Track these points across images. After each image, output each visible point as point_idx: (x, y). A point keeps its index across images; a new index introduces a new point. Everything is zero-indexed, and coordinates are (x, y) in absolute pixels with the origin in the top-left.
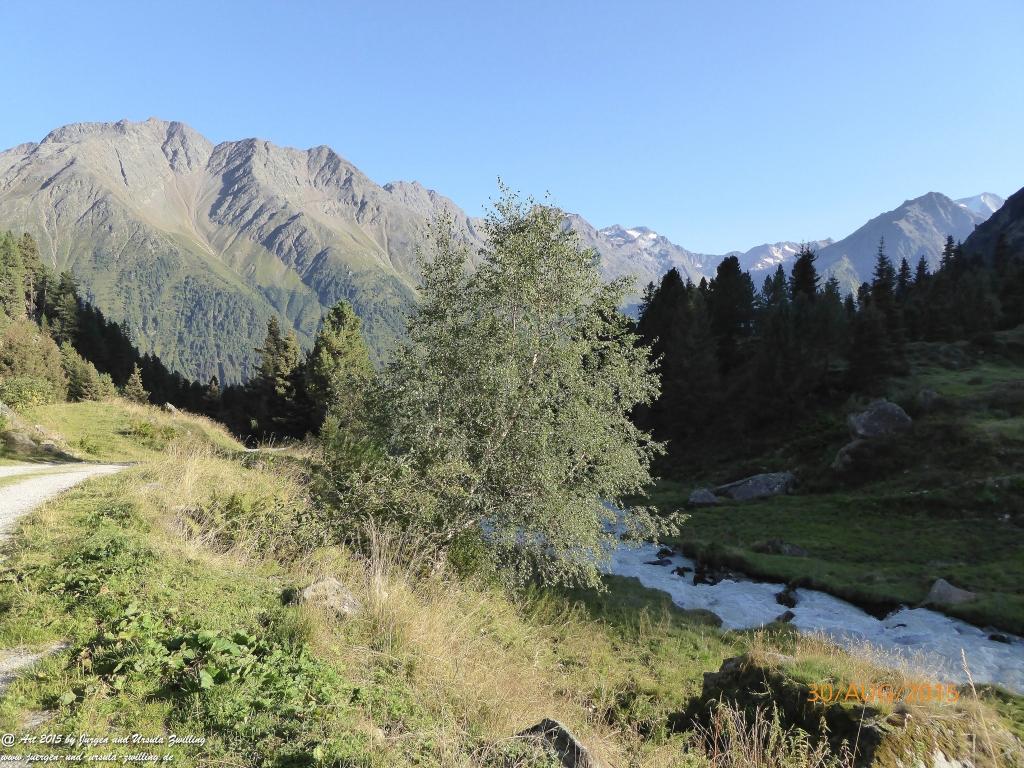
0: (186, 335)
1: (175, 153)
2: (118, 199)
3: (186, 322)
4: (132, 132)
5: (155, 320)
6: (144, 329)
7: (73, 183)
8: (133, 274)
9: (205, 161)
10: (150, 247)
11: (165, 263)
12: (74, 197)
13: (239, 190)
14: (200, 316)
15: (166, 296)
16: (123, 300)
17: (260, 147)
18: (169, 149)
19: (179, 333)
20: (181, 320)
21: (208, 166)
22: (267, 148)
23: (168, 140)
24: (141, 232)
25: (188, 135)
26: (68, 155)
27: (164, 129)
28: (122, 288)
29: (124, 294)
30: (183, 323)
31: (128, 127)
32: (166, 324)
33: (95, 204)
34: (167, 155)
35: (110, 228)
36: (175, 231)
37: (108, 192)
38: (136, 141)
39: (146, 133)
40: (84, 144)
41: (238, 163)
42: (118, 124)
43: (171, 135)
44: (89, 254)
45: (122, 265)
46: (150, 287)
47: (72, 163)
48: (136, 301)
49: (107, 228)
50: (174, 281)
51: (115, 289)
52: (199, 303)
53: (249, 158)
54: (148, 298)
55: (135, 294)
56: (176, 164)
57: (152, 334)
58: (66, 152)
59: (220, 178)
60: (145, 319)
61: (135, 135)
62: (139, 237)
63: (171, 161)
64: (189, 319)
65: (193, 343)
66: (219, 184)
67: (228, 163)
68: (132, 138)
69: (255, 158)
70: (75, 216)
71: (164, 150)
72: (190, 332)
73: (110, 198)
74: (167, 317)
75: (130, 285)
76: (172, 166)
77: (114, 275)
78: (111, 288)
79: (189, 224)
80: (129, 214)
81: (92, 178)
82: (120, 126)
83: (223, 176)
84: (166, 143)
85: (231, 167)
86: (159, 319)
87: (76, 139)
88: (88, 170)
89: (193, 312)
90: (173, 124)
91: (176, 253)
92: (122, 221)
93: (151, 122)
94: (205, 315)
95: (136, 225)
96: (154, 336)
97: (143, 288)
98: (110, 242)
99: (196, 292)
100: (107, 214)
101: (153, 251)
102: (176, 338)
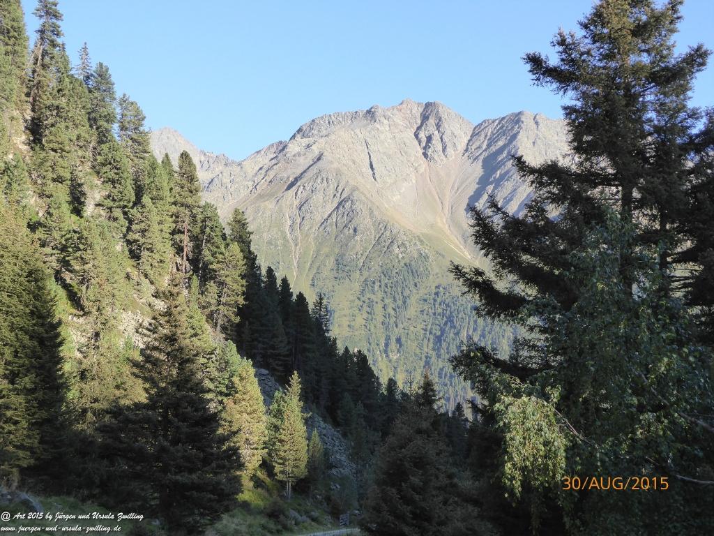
0: (433, 360)
1: (429, 139)
2: (365, 196)
3: (435, 343)
4: (382, 119)
5: (398, 340)
6: (386, 351)
7: (319, 180)
8: (378, 284)
9: (462, 146)
10: (397, 251)
11: (413, 270)
12: (318, 197)
13: (502, 177)
14: (452, 335)
15: (412, 311)
16: (365, 315)
17: (527, 121)
18: (422, 135)
19: (426, 357)
20: (429, 340)
21: (466, 150)
22: (537, 123)
23: (422, 125)
24: (388, 233)
25: (444, 116)
26: (316, 150)
27: (417, 111)
28: (364, 302)
29: (366, 308)
30: (431, 345)
31: (379, 113)
32: (411, 346)
33: (340, 204)
34: (420, 142)
35: (355, 230)
36: (425, 231)
37: (355, 189)
38: (387, 129)
39: (398, 119)
40: (332, 137)
41: (501, 143)
42: (369, 112)
43: (425, 118)
44: (330, 262)
45: (366, 274)
46: (395, 301)
47: (319, 159)
48: (380, 318)
49: (351, 231)
50: (422, 291)
51: (357, 302)
52: (450, 319)
53: (514, 137)
54: (392, 312)
55: (378, 308)
56: (430, 152)
57: (395, 357)
58: (313, 147)
59: (480, 163)
60: (388, 339)
61: (386, 122)
62: (385, 239)
63: (425, 148)
64: (439, 340)
65: (442, 370)
66: (478, 170)
67: (489, 146)
68: (383, 126)
69: (522, 136)
70: (319, 218)
71: (416, 136)
72: (439, 356)
73: (356, 195)
74: (412, 336)
75: (373, 297)
76: (425, 155)
77: (357, 287)
78: (352, 301)
79: (442, 222)
80: (376, 213)
81: (339, 173)
82: (370, 114)
83: (484, 161)
84: (419, 128)
85: (493, 149)
86: (403, 340)
87: (324, 132)
88: (335, 165)
89: (443, 331)
90: (428, 105)
91: (426, 258)
92: (368, 221)
93: (404, 106)
94: (457, 334)
95: (383, 227)
96: (397, 361)
97: (387, 301)
98: (354, 248)
99: (448, 305)
100: (352, 214)
101: (400, 256)
102: (422, 364)
